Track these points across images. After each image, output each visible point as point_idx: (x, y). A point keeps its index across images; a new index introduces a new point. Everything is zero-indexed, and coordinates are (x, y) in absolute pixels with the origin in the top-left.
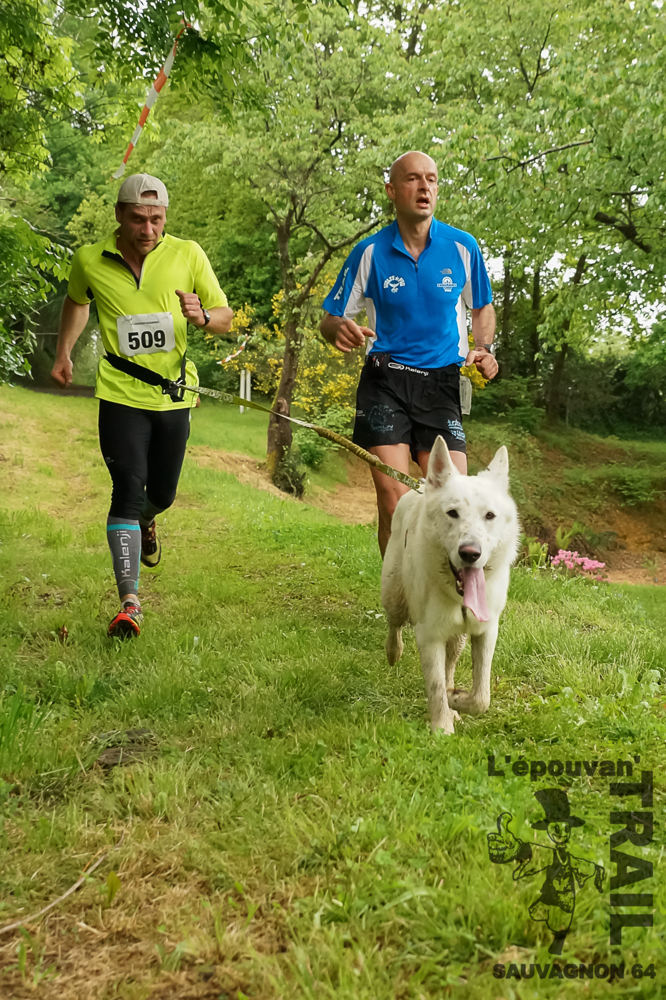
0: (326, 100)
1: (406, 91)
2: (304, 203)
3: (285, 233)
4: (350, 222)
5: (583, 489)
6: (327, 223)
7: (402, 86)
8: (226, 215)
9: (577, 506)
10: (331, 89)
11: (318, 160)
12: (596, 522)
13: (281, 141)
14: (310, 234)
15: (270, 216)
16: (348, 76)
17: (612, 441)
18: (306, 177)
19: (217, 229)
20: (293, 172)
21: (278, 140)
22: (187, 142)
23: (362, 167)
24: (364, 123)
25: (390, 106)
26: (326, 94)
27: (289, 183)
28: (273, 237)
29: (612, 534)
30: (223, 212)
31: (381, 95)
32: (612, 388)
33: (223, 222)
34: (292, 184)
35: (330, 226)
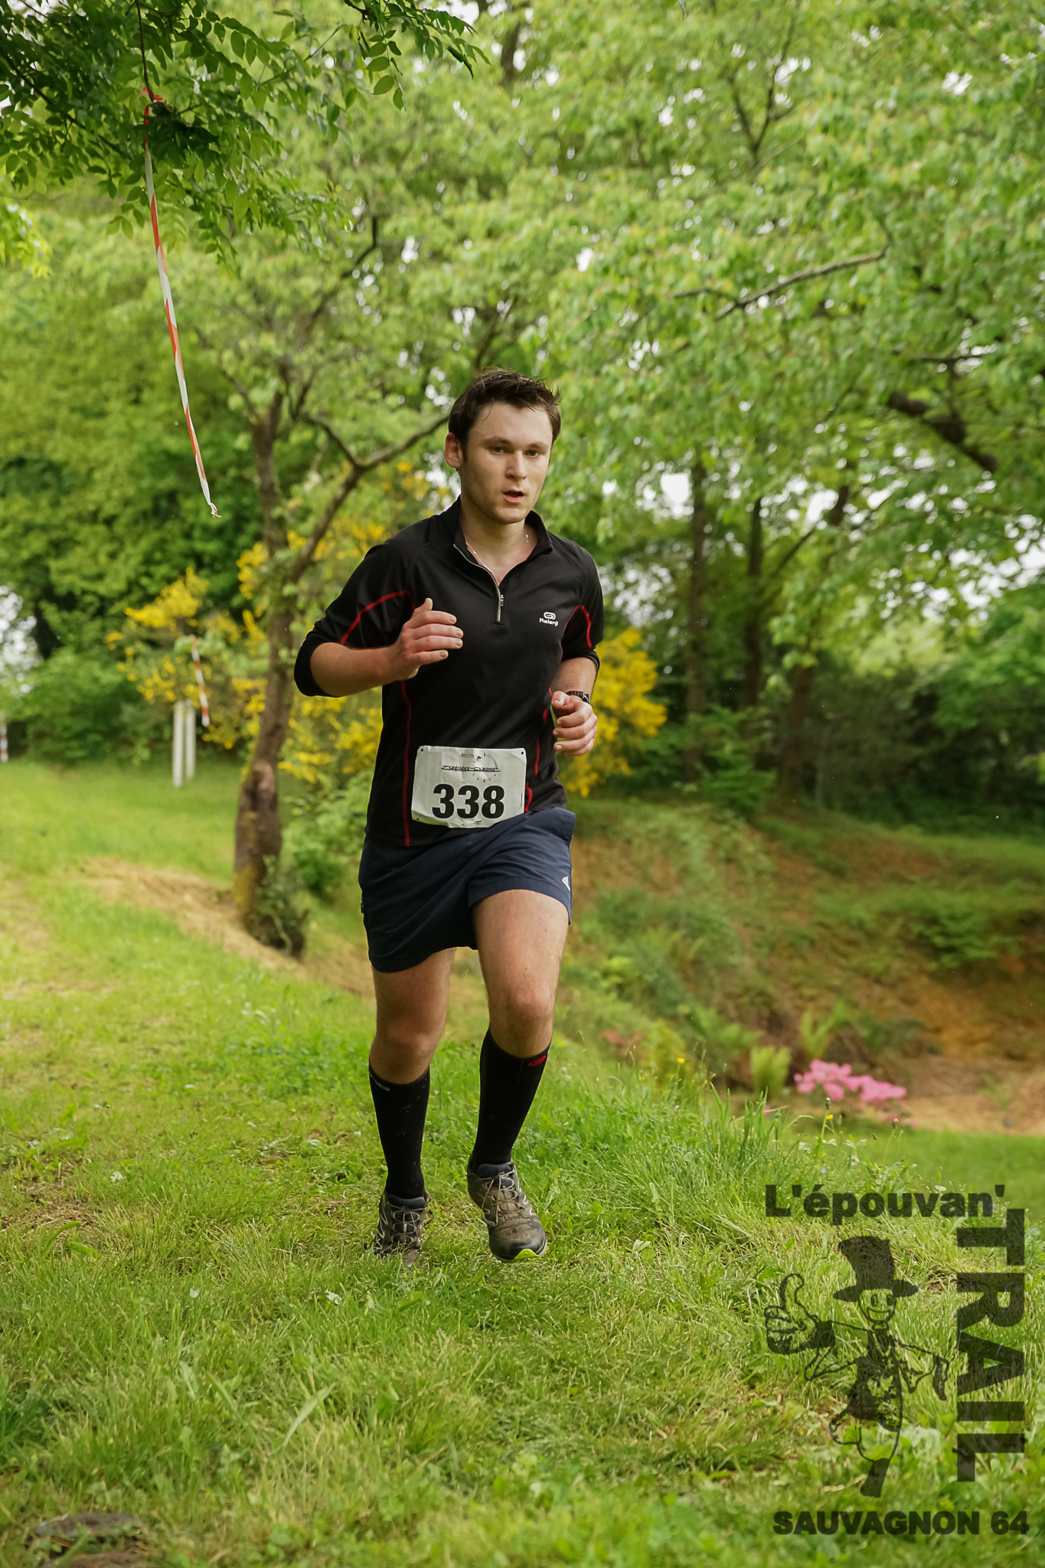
0: (348, 174)
1: (508, 155)
2: (307, 376)
3: (265, 436)
4: (393, 410)
5: (854, 935)
6: (350, 413)
7: (499, 143)
8: (146, 395)
9: (842, 968)
10: (357, 149)
11: (333, 294)
12: (881, 1000)
13: (261, 257)
14: (316, 435)
15: (235, 401)
16: (390, 126)
17: (910, 837)
18: (309, 329)
19: (129, 424)
20: (286, 319)
21: (255, 255)
22: (73, 261)
23: (422, 305)
24: (423, 218)
25: (473, 183)
26: (346, 162)
27: (278, 338)
28: (242, 442)
29: (913, 1024)
30: (138, 389)
31: (453, 162)
32: (907, 731)
33: (141, 410)
34: (283, 342)
35: (354, 419)
